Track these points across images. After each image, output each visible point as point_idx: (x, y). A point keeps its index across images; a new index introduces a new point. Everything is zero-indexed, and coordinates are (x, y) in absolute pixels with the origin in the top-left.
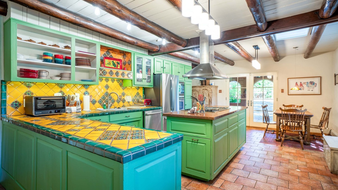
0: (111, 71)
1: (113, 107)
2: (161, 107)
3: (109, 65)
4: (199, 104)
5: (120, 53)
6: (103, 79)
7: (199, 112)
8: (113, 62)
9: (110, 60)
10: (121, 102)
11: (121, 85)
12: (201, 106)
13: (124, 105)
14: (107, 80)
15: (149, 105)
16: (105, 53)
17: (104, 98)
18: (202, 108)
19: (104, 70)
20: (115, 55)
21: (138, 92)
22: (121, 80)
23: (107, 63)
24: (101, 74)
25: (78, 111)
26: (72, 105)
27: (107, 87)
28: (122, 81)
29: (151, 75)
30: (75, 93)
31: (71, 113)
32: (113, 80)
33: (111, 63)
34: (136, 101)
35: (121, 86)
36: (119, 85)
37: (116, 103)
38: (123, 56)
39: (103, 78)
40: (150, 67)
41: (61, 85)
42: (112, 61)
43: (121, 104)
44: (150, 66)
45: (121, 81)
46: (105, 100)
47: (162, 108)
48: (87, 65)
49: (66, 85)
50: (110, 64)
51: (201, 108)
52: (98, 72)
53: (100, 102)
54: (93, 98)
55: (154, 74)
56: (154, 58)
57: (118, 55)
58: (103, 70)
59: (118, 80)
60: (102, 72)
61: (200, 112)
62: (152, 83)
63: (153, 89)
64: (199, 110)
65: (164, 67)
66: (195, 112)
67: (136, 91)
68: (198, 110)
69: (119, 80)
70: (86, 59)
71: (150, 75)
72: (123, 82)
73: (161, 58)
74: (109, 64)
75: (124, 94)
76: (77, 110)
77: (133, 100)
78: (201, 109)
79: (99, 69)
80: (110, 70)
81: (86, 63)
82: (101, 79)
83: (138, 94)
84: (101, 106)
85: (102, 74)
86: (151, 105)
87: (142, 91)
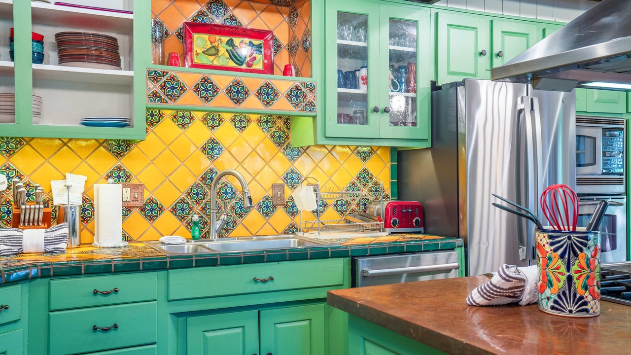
0: (205, 80)
1: (239, 230)
2: (459, 241)
3: (211, 58)
4: (548, 248)
5: (274, 7)
6: (191, 118)
7: (546, 306)
8: (230, 43)
9: (218, 37)
10: (280, 213)
11: (281, 140)
12: (563, 269)
13: (293, 226)
14: (213, 120)
15: (412, 226)
16: (205, 9)
17: (196, 193)
18: (570, 279)
19: (173, 78)
20: (251, 14)
21: (365, 171)
22: (280, 117)
23: (199, 51)
24: (155, 94)
25: (50, 248)
26: (33, 224)
27: (211, 148)
28: (286, 123)
29: (418, 91)
30: (68, 175)
31: (17, 254)
32: (241, 121)
33: (223, 49)
34: (353, 207)
35: (279, 144)
36: (270, 142)
37: (254, 215)
38: (289, 16)
39: (193, 113)
40: (414, 55)
41: (7, 143)
42: (225, 39)
43: (281, 218)
44: (411, 50)
45: (280, 123)
46: (204, 201)
47: (466, 246)
48: (99, 59)
49: (28, 143)
50: (216, 54)
51: (563, 278)
52: (143, 87)
53: (180, 210)
54: (147, 195)
55: (435, 87)
56: (437, 14)
57: (265, 16)
58: (164, 79)
59: (264, 118)
60: (163, 87)
61: (551, 303)
62: (423, 130)
63: (429, 156)
64: (548, 292)
65: (496, 51)
66: (526, 298)
67: (355, 167)
68: (542, 290)
69: (267, 121)
70: (94, 35)
71: (415, 91)
72: (292, 127)
73: (481, 10)
74: (213, 51)
75: (293, 179)
76: (48, 242)
77: (342, 205)
78: (560, 284)
79: (145, 73)
80: (200, 77)
81: (93, 52)
82: (183, 117)
83: (365, 176)
84: (183, 228)
85: (161, 93)
86: (421, 229)
87: (389, 165)
